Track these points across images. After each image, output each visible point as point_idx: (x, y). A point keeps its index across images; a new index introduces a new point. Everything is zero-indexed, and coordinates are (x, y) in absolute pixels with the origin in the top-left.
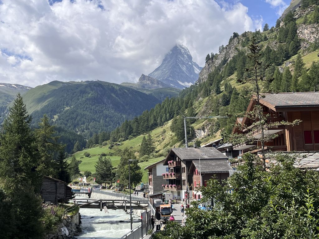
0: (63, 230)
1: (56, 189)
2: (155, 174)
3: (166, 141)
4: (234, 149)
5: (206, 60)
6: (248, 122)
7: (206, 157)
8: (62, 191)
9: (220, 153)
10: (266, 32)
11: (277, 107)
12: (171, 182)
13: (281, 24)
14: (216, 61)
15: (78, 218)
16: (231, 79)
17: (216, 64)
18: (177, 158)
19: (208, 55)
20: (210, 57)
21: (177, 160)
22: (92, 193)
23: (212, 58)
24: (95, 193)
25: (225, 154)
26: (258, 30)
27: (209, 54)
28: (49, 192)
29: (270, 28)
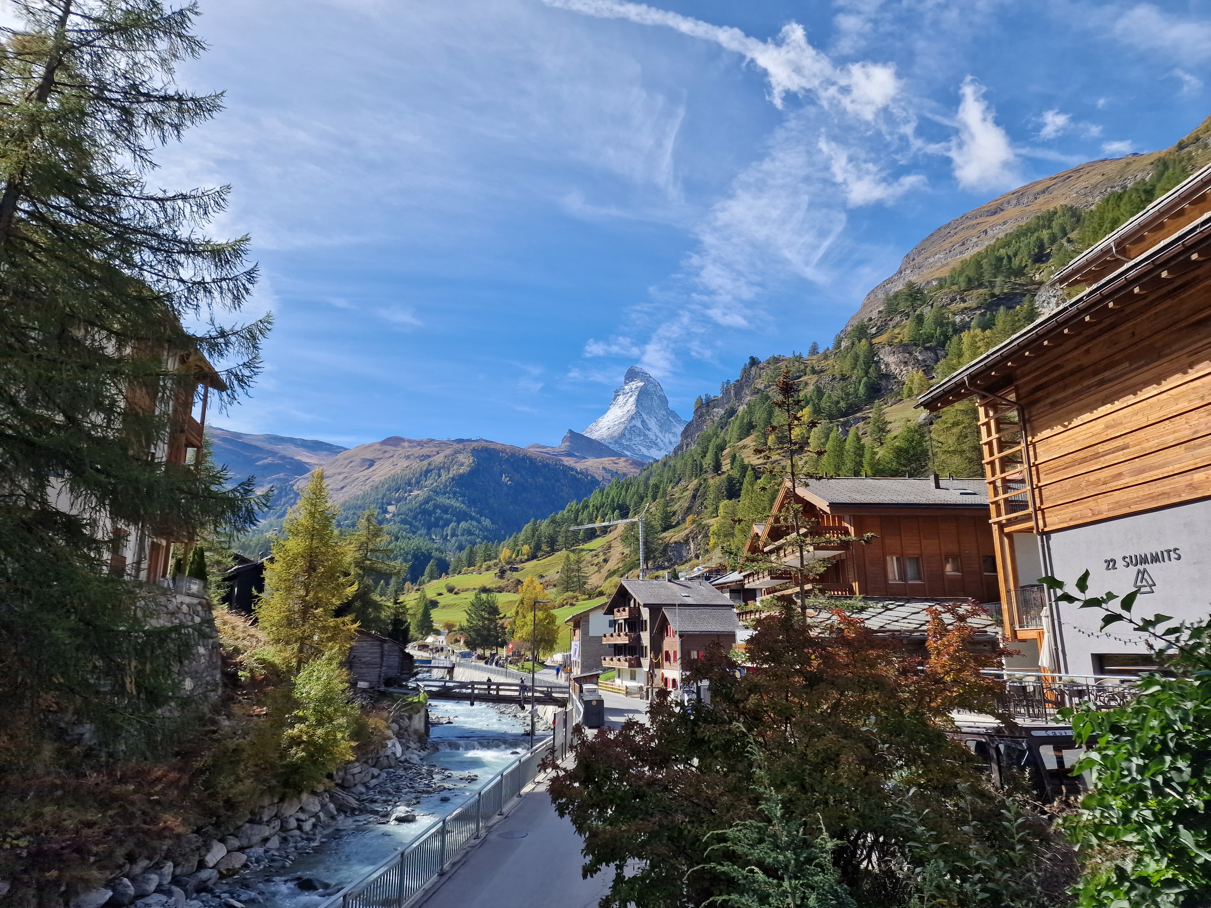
0: (390, 745)
1: (382, 656)
2: (585, 633)
3: (612, 565)
4: (746, 586)
5: (695, 407)
6: (776, 534)
7: (690, 601)
8: (394, 660)
9: (719, 592)
10: (815, 357)
11: (833, 505)
12: (618, 650)
13: (843, 344)
14: (715, 410)
15: (423, 719)
16: (744, 447)
17: (714, 416)
18: (632, 602)
19: (700, 399)
20: (704, 402)
21: (632, 605)
22: (456, 670)
23: (708, 404)
24: (461, 669)
25: (727, 595)
26: (797, 354)
28: (368, 664)
29: (821, 351)
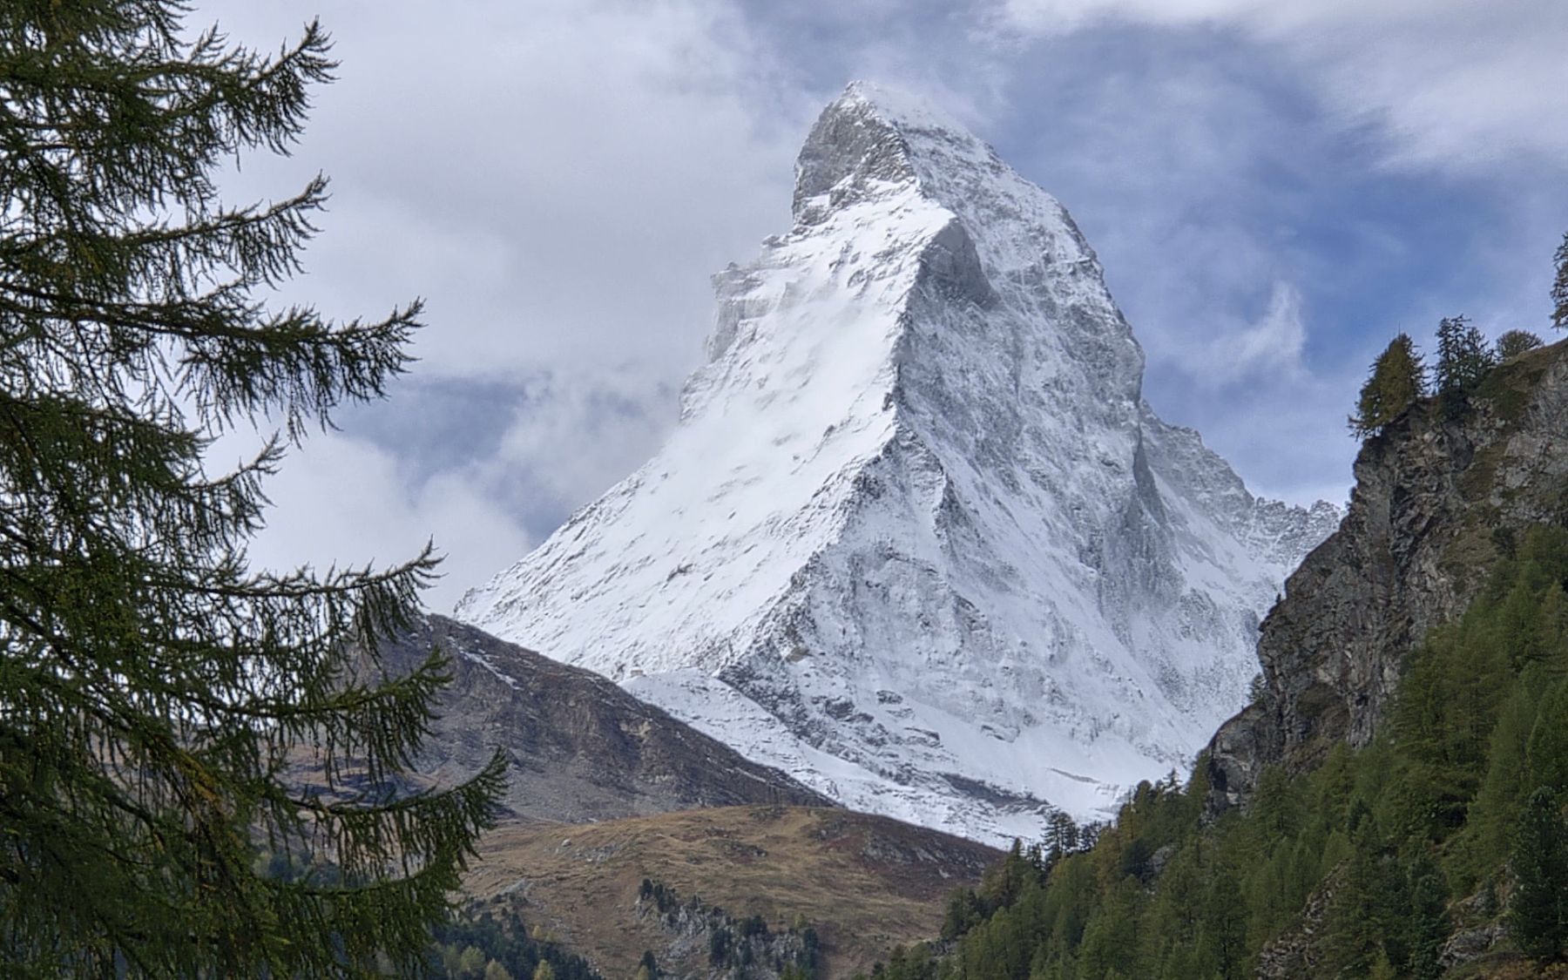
5: (1368, 423)
14: (1514, 445)
17: (1508, 495)
19: (1398, 361)
20: (1430, 383)
23: (1454, 403)
27: (1401, 346)
